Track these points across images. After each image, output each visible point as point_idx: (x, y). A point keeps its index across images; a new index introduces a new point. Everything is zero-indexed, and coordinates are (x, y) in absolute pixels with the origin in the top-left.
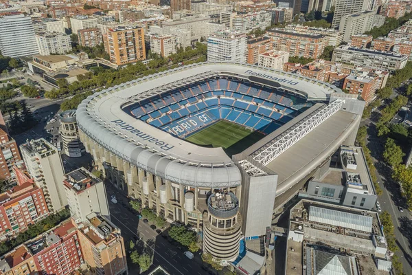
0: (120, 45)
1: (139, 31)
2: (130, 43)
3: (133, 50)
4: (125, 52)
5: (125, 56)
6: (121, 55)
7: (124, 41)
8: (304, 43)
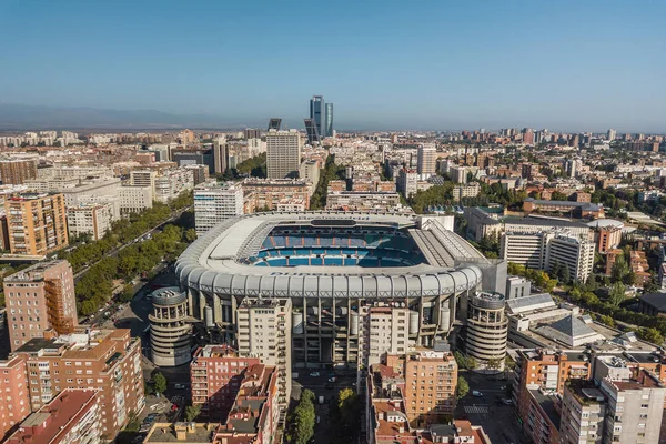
0: (36, 223)
1: (59, 198)
2: (49, 219)
3: (52, 231)
4: (43, 235)
5: (43, 241)
6: (38, 240)
7: (41, 217)
8: (290, 193)
